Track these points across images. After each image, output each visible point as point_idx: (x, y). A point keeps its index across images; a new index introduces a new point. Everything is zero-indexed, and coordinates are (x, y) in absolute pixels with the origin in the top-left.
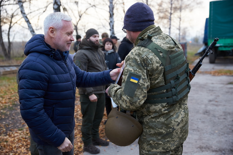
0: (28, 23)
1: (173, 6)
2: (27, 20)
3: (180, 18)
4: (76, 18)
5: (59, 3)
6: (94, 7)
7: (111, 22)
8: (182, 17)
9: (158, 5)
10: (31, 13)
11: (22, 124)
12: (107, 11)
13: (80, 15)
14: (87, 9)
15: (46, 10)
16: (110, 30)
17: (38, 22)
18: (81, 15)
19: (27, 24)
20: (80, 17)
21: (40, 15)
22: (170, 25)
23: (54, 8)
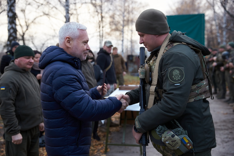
1: (126, 18)
3: (132, 31)
5: (14, 11)
22: (123, 37)
23: (8, 16)
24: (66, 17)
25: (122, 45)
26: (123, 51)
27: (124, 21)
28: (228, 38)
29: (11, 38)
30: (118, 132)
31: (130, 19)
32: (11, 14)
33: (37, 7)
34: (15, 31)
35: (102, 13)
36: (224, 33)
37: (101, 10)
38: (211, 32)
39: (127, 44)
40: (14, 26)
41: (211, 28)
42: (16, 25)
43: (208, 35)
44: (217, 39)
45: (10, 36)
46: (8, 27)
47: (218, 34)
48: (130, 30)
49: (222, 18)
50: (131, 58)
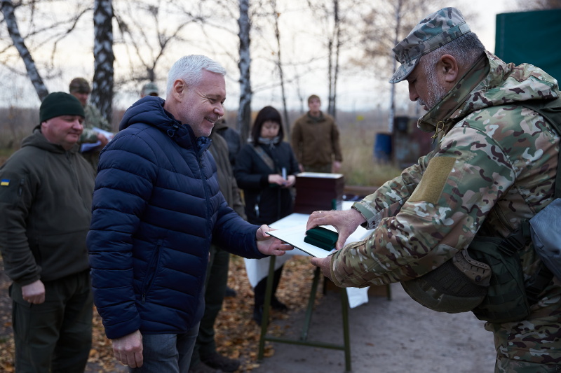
0: (26, 59)
1: (403, 23)
2: (24, 51)
4: (152, 49)
5: (109, 10)
6: (199, 22)
7: (243, 60)
9: (365, 20)
10: (34, 33)
11: (6, 325)
12: (233, 33)
13: (163, 43)
14: (180, 28)
15: (74, 27)
16: (241, 82)
17: (52, 58)
18: (166, 42)
19: (25, 61)
20: (163, 46)
21: (58, 40)
24: (241, 21)
29: (101, 74)
34: (111, 58)
40: (107, 45)
42: (111, 43)
45: (99, 69)
46: (95, 48)
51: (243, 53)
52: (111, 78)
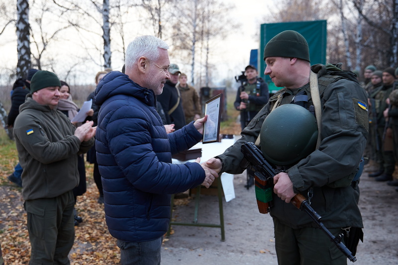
3: (208, 49)
7: (106, 52)
8: (210, 47)
16: (105, 66)
22: (193, 59)
23: (18, 29)
24: (104, 28)
25: (192, 72)
26: (193, 81)
27: (195, 32)
28: (364, 60)
29: (23, 62)
30: (187, 205)
31: (205, 30)
32: (22, 26)
33: (60, 14)
34: (28, 52)
35: (159, 21)
36: (358, 52)
37: (159, 16)
38: (337, 50)
39: (200, 70)
40: (26, 43)
41: (337, 44)
42: (29, 42)
43: (331, 54)
44: (346, 62)
45: (21, 59)
46: (18, 45)
47: (348, 54)
48: (205, 48)
49: (355, 27)
50: (206, 93)
51: (106, 47)
52: (29, 65)
